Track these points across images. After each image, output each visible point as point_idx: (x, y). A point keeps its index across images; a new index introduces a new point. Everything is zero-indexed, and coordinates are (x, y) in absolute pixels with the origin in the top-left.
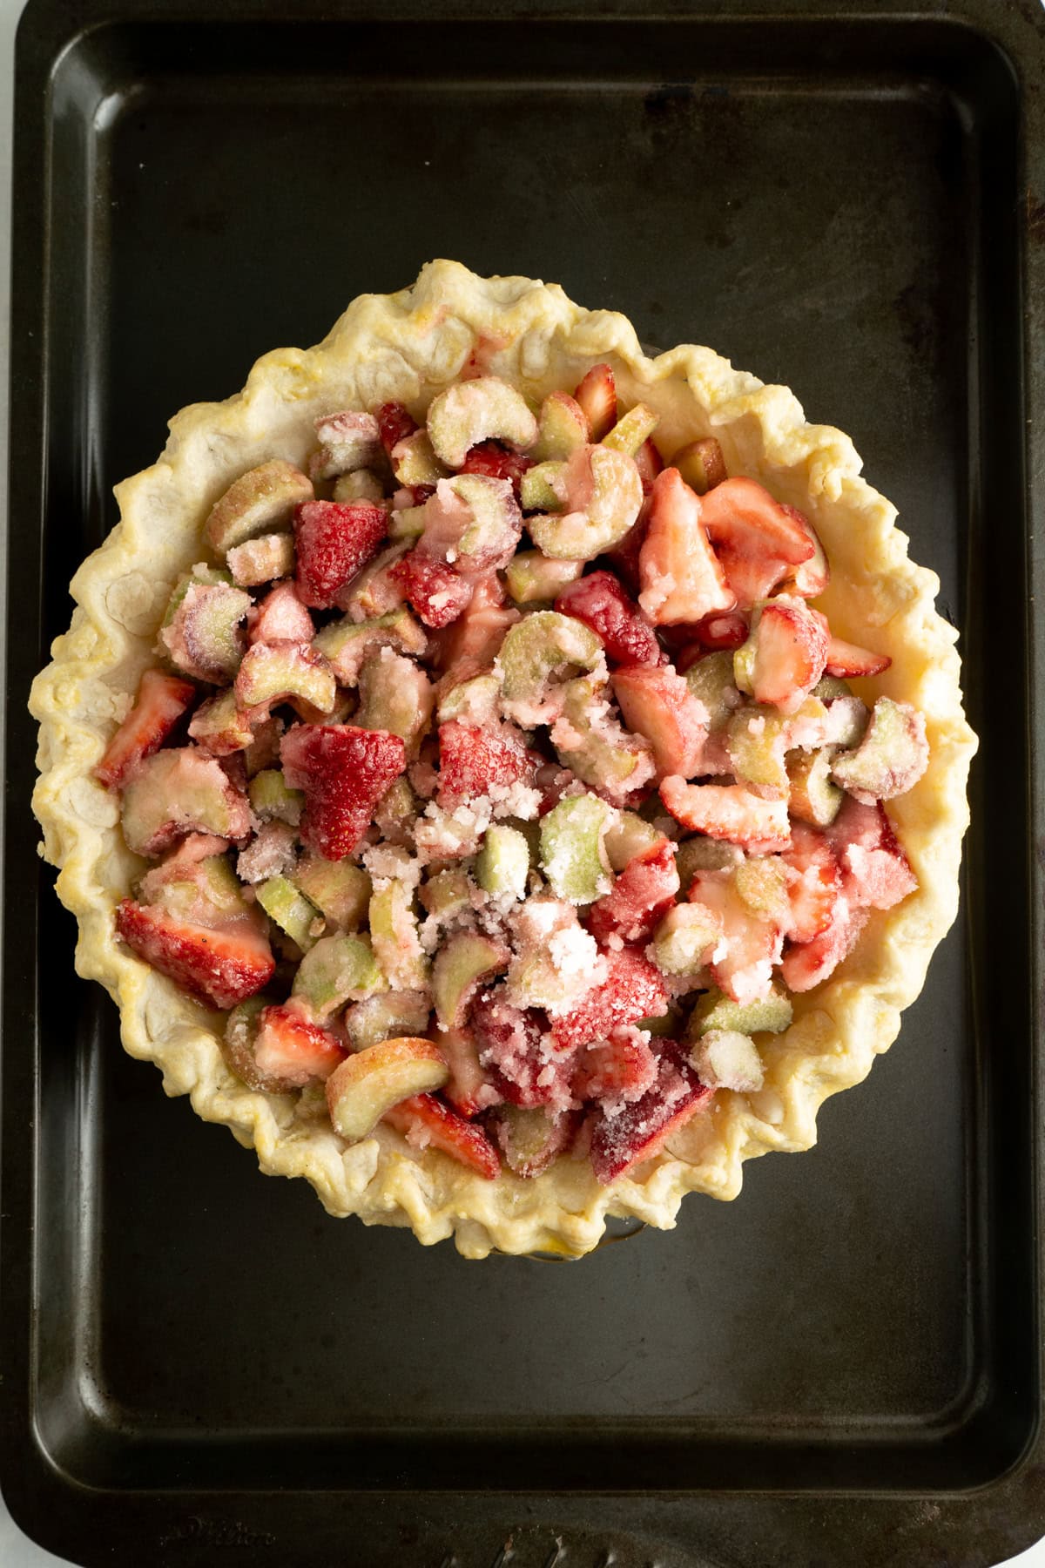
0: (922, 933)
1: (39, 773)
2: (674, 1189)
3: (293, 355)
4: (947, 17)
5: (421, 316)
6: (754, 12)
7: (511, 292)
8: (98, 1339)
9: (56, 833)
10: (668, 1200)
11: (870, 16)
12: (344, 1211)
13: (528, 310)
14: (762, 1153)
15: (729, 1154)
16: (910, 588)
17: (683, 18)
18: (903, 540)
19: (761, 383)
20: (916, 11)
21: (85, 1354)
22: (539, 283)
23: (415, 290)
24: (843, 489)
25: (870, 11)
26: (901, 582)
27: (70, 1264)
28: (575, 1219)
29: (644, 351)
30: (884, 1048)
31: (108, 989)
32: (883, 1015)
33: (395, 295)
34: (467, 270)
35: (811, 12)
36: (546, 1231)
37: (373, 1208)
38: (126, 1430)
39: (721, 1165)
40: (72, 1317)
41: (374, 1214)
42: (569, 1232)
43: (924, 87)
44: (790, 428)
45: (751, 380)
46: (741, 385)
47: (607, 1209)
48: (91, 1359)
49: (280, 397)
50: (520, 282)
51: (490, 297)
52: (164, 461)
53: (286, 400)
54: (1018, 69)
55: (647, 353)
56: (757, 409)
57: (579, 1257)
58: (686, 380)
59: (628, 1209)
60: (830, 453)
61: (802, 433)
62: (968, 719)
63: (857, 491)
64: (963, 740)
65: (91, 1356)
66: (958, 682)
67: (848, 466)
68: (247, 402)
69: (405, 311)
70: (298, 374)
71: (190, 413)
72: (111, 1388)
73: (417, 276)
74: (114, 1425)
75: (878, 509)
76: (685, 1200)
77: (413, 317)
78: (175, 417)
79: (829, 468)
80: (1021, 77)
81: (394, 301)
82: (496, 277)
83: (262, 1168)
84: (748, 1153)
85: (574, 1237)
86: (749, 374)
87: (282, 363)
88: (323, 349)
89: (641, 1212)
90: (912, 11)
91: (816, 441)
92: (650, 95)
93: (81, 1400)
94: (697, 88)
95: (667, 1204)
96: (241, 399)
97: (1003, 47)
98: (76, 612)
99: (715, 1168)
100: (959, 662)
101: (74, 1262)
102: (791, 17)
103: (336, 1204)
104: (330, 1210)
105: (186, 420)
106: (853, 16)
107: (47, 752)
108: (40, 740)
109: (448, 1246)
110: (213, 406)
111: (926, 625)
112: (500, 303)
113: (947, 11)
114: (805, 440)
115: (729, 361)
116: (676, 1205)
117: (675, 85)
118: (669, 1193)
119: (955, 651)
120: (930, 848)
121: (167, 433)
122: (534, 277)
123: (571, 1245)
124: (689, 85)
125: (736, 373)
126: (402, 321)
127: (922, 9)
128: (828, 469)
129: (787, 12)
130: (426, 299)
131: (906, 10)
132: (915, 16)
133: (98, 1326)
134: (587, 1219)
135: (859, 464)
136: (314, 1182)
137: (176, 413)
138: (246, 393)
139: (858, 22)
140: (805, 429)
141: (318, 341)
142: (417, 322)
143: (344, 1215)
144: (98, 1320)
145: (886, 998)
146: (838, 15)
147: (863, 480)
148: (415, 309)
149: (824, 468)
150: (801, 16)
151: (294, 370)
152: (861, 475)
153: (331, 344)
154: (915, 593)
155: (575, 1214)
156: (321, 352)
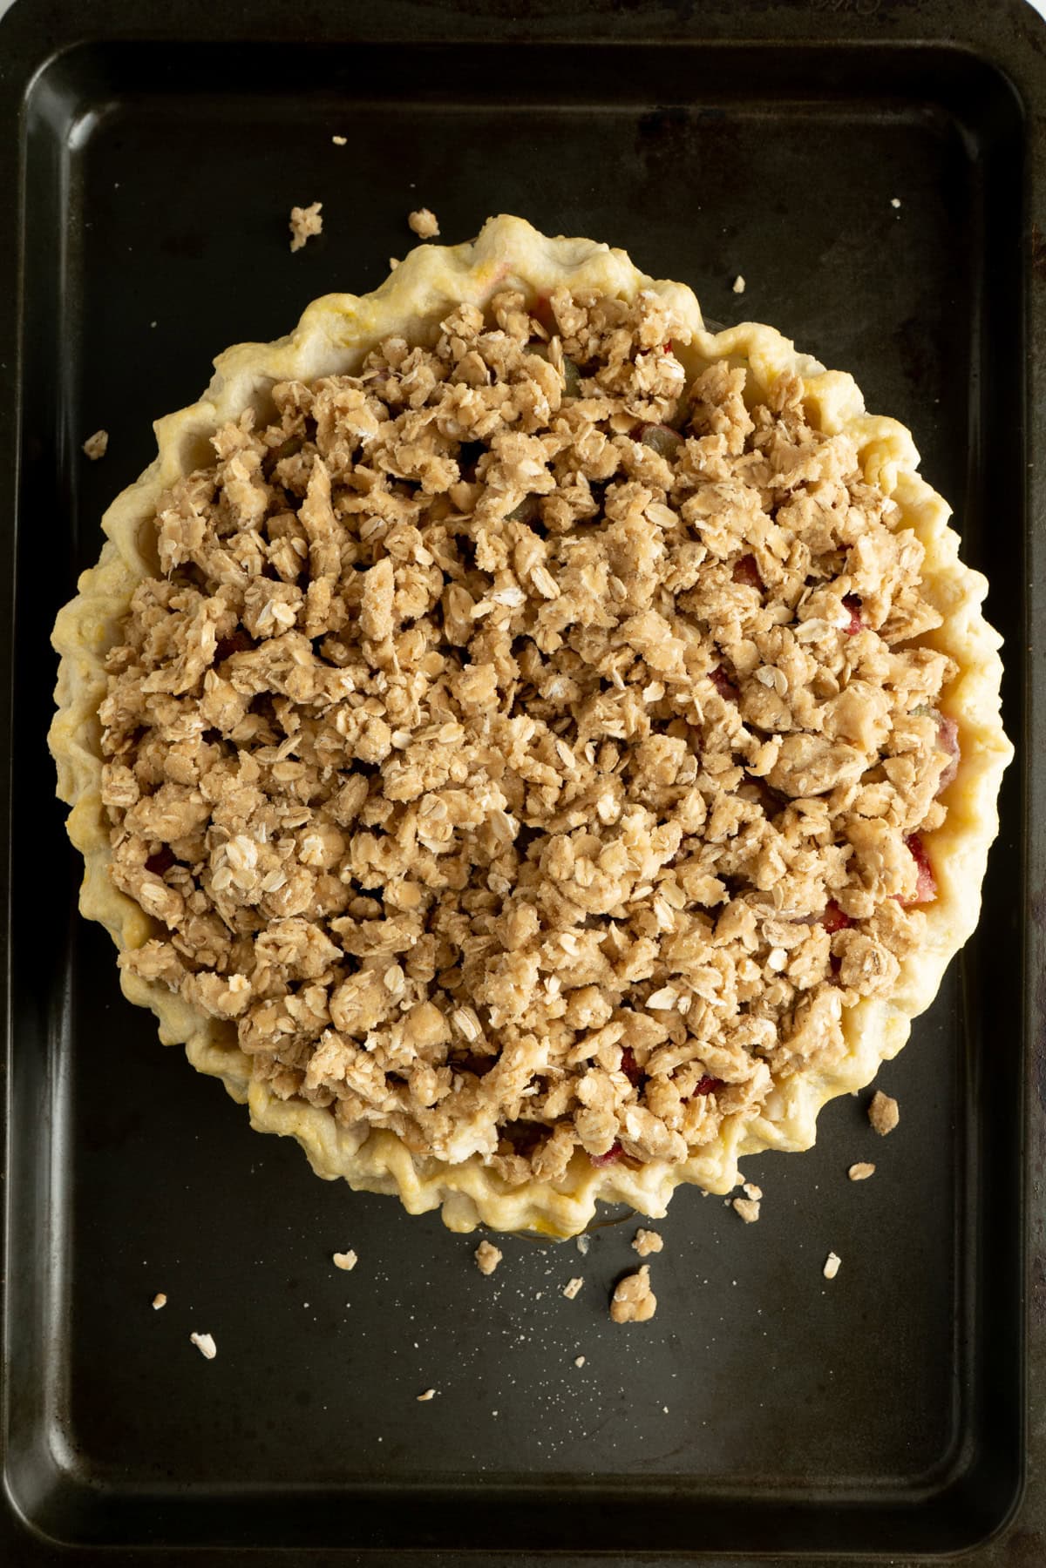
0: (940, 941)
1: (56, 708)
2: (668, 1178)
3: (348, 301)
4: (952, 44)
5: (481, 270)
6: (754, 38)
7: (575, 254)
8: (67, 1390)
9: (70, 769)
10: (660, 1189)
11: (872, 42)
12: (333, 1173)
13: (591, 273)
14: (759, 1150)
15: (726, 1148)
16: (957, 590)
17: (679, 43)
18: (955, 540)
19: (822, 368)
20: (920, 38)
21: (54, 1406)
22: (605, 247)
23: (477, 244)
24: (899, 483)
25: (873, 38)
26: (949, 583)
27: (41, 1315)
28: (566, 1200)
29: (706, 325)
30: (891, 1054)
31: (110, 931)
32: (893, 1020)
33: (456, 247)
34: (531, 228)
35: (812, 37)
36: (534, 1209)
37: (362, 1173)
38: (96, 1484)
39: (717, 1158)
40: (42, 1369)
41: (363, 1179)
42: (559, 1212)
43: (928, 112)
44: (849, 416)
45: (813, 364)
46: (803, 369)
47: (597, 1192)
48: (61, 1412)
49: (330, 344)
50: (585, 245)
51: (554, 258)
52: (207, 400)
53: (336, 347)
54: (1025, 99)
55: (709, 328)
56: (817, 394)
57: (566, 1239)
58: (747, 359)
59: (618, 1193)
60: (889, 444)
61: (861, 422)
62: (1005, 728)
63: (912, 487)
64: (997, 749)
65: (61, 1408)
66: (998, 690)
67: (906, 460)
68: (297, 347)
69: (467, 265)
70: (351, 321)
71: (238, 352)
72: (81, 1441)
73: (480, 229)
74: (84, 1479)
75: (932, 507)
76: (676, 1190)
77: (474, 272)
78: (221, 355)
79: (887, 459)
80: (1028, 107)
81: (454, 253)
82: (561, 237)
83: (253, 1123)
84: (745, 1149)
85: (563, 1218)
86: (812, 358)
87: (336, 309)
88: (378, 297)
89: (632, 1198)
90: (917, 37)
91: (875, 432)
92: (645, 116)
93: (52, 1454)
94: (693, 109)
95: (659, 1192)
96: (290, 342)
97: (1010, 76)
98: (106, 547)
99: (710, 1160)
100: (1002, 669)
101: (44, 1315)
102: (791, 43)
103: (325, 1165)
104: (318, 1171)
105: (234, 358)
106: (855, 42)
107: (66, 687)
108: (59, 675)
109: (434, 1216)
110: (262, 347)
111: (970, 629)
112: (563, 265)
113: (952, 38)
114: (864, 430)
115: (792, 342)
116: (668, 1195)
117: (670, 107)
118: (662, 1182)
119: (998, 658)
120: (956, 856)
121: (212, 371)
122: (600, 241)
123: (559, 1226)
124: (685, 107)
125: (799, 355)
126: (462, 276)
127: (927, 36)
128: (885, 462)
129: (787, 38)
130: (489, 255)
131: (910, 37)
132: (919, 42)
133: (68, 1379)
134: (578, 1200)
135: (916, 458)
136: (305, 1141)
137: (222, 351)
138: (296, 336)
139: (860, 48)
140: (865, 419)
141: (373, 289)
142: (477, 278)
143: (332, 1177)
144: (67, 1373)
145: (897, 1004)
146: (839, 41)
147: (919, 476)
148: (476, 265)
149: (881, 459)
150: (801, 42)
151: (347, 317)
152: (917, 470)
153: (387, 293)
154: (962, 595)
155: (565, 1195)
156: (376, 301)
